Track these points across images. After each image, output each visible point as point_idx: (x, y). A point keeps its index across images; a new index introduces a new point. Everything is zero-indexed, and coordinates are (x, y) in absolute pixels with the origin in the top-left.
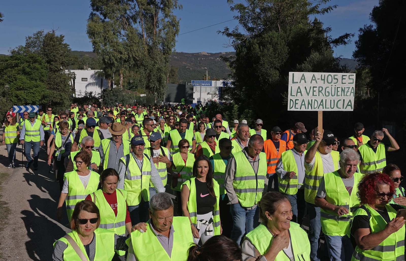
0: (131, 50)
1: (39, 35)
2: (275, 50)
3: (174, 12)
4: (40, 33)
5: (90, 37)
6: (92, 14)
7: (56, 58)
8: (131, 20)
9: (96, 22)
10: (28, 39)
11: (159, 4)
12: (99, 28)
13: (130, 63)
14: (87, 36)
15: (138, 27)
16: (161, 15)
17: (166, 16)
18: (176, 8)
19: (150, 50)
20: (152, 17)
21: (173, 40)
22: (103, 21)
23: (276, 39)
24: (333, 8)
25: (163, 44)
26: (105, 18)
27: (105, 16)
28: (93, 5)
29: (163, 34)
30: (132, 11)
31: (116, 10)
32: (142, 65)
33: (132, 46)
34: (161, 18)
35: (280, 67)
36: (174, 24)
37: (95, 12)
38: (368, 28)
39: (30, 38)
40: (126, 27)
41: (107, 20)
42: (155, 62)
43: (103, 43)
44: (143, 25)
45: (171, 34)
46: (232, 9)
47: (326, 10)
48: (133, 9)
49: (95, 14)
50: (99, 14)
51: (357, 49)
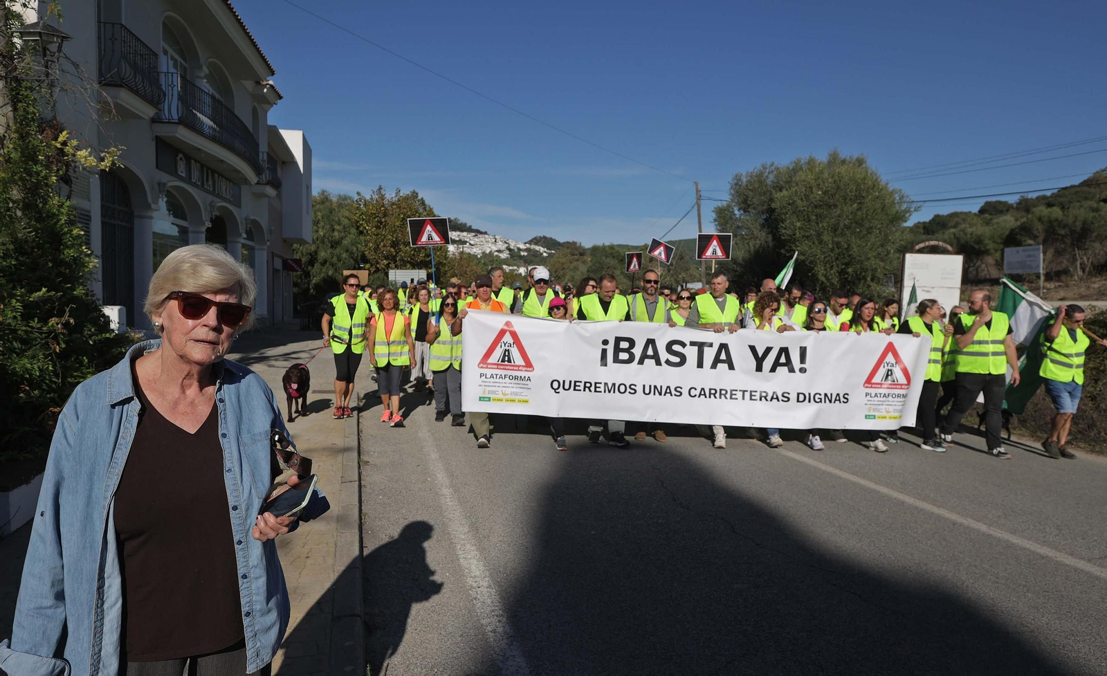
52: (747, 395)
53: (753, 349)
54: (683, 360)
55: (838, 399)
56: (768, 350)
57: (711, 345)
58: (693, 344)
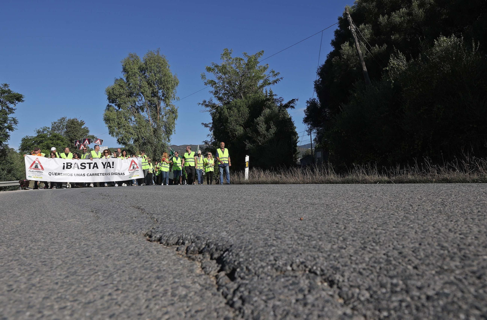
0: (139, 131)
1: (62, 120)
2: (239, 111)
3: (173, 102)
4: (63, 119)
5: (106, 123)
6: (108, 106)
7: (77, 138)
8: (140, 110)
9: (111, 112)
10: (53, 124)
11: (161, 97)
12: (113, 115)
13: (139, 142)
14: (104, 122)
15: (146, 115)
16: (162, 104)
17: (167, 105)
18: (174, 99)
19: (155, 131)
20: (156, 107)
21: (173, 123)
22: (117, 111)
23: (239, 104)
24: (280, 80)
25: (165, 126)
26: (119, 109)
27: (119, 106)
28: (109, 99)
29: (165, 119)
30: (140, 102)
31: (127, 102)
32: (149, 142)
33: (140, 128)
34: (163, 107)
35: (243, 124)
36: (173, 112)
37: (110, 104)
38: (312, 100)
39: (55, 123)
40: (136, 114)
41: (121, 110)
42: (159, 140)
43: (117, 127)
44: (149, 113)
45: (171, 119)
46: (206, 84)
47: (275, 82)
48: (140, 101)
49: (111, 106)
50: (114, 106)
51: (306, 116)
52: (102, 174)
53: (102, 163)
54: (85, 167)
55: (121, 174)
56: (106, 163)
57: (92, 163)
58: (87, 163)
